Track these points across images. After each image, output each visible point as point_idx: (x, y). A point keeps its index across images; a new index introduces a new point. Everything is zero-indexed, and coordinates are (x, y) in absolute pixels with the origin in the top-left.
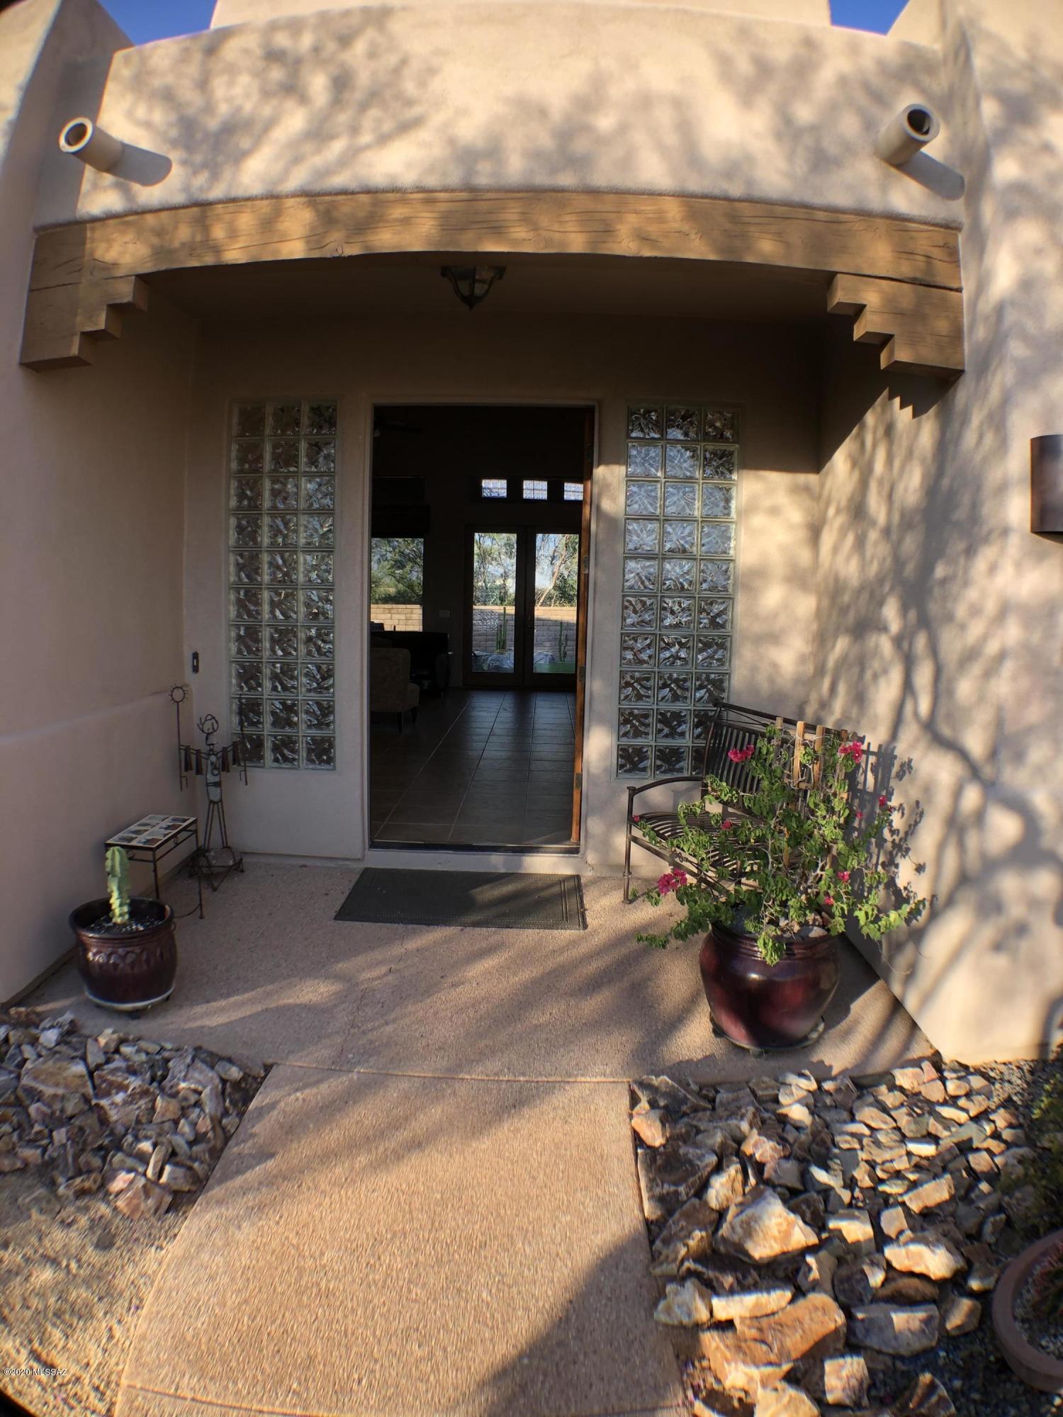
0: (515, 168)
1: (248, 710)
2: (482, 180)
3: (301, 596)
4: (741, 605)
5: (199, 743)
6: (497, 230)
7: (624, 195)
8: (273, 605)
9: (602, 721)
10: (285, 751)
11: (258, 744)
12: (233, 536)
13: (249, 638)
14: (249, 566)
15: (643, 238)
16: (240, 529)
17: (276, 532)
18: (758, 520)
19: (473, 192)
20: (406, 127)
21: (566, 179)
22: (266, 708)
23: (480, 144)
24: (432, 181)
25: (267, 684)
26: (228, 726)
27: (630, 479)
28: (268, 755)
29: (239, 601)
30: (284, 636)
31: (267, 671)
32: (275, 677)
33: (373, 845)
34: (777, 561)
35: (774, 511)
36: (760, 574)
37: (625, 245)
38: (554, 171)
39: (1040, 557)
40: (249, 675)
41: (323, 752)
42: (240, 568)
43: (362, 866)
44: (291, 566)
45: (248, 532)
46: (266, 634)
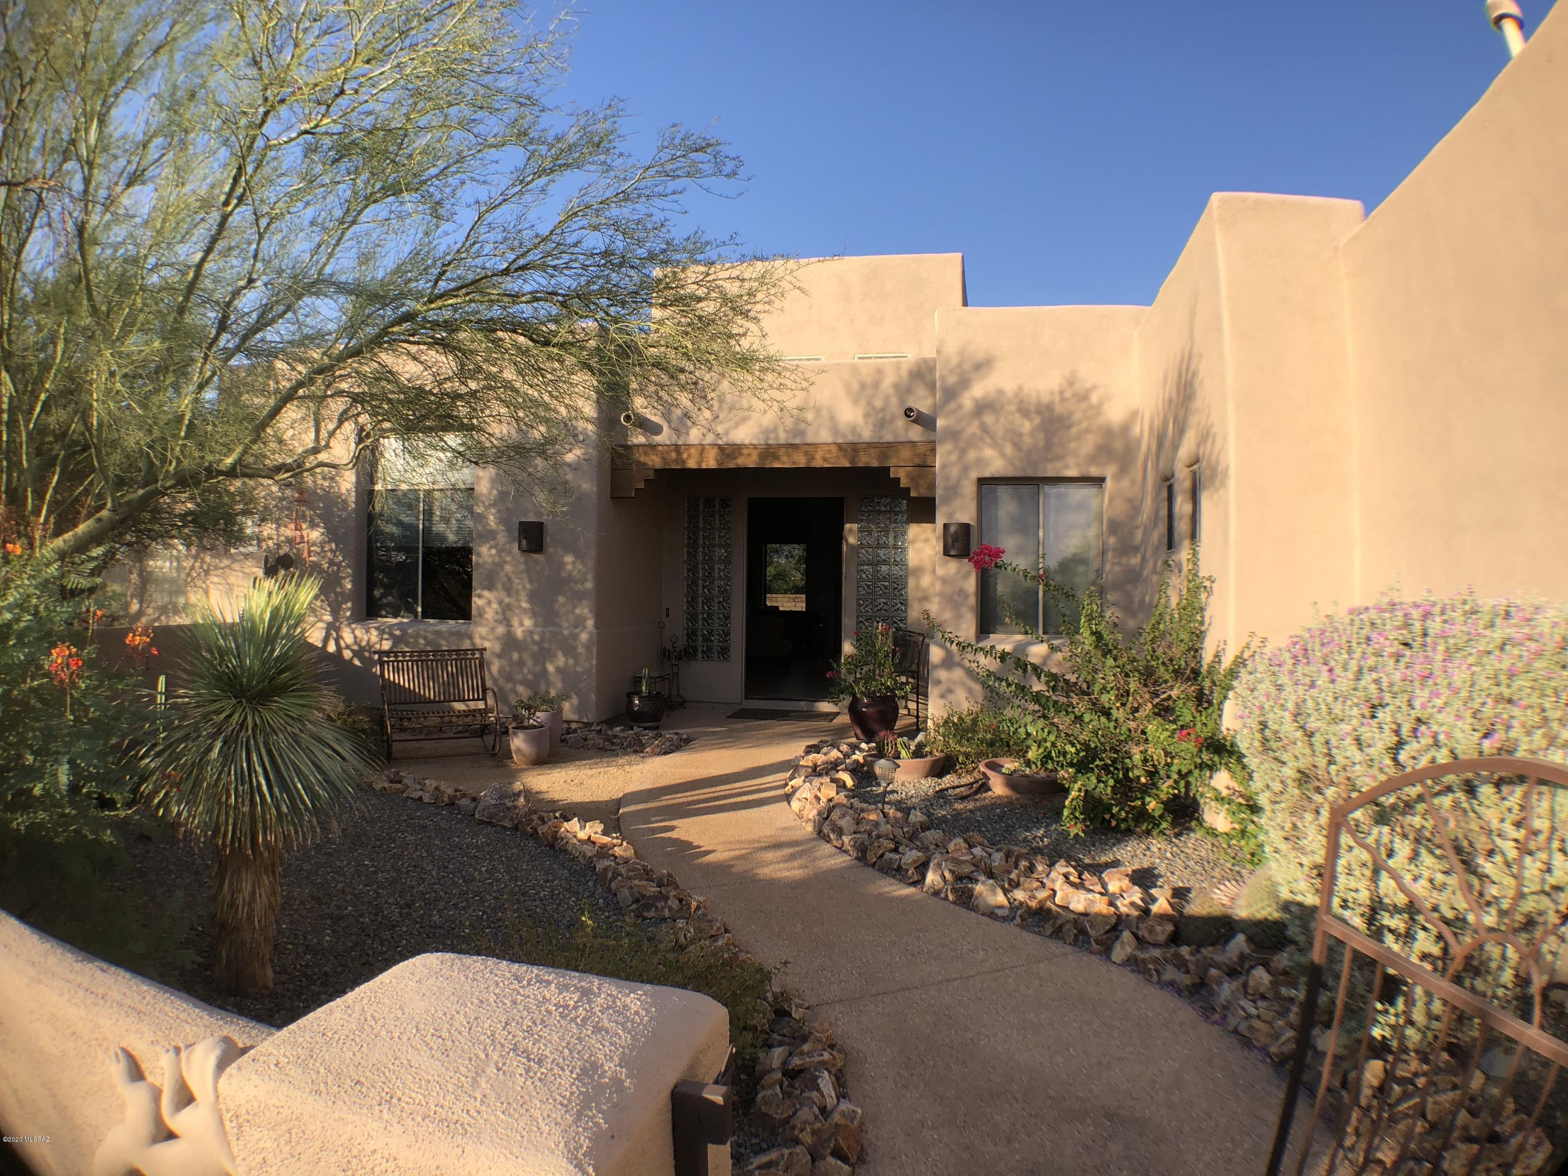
0: (783, 438)
1: (692, 634)
2: (771, 442)
3: (716, 583)
4: (911, 582)
5: (669, 646)
6: (777, 458)
7: (815, 445)
8: (704, 587)
9: (848, 637)
10: (707, 654)
11: (695, 649)
12: (686, 555)
13: (692, 602)
14: (693, 569)
15: (825, 460)
16: (689, 553)
17: (705, 554)
18: (919, 545)
19: (769, 446)
20: (744, 419)
21: (797, 441)
22: (700, 633)
23: (771, 427)
24: (755, 442)
25: (700, 622)
26: (682, 643)
27: (860, 530)
28: (700, 655)
29: (688, 585)
30: (708, 600)
31: (700, 617)
32: (704, 619)
33: (746, 698)
34: (927, 564)
35: (926, 541)
36: (918, 571)
37: (818, 463)
38: (795, 436)
39: (946, 563)
40: (692, 618)
41: (724, 652)
42: (689, 570)
43: (740, 707)
44: (712, 569)
45: (692, 555)
46: (700, 599)
